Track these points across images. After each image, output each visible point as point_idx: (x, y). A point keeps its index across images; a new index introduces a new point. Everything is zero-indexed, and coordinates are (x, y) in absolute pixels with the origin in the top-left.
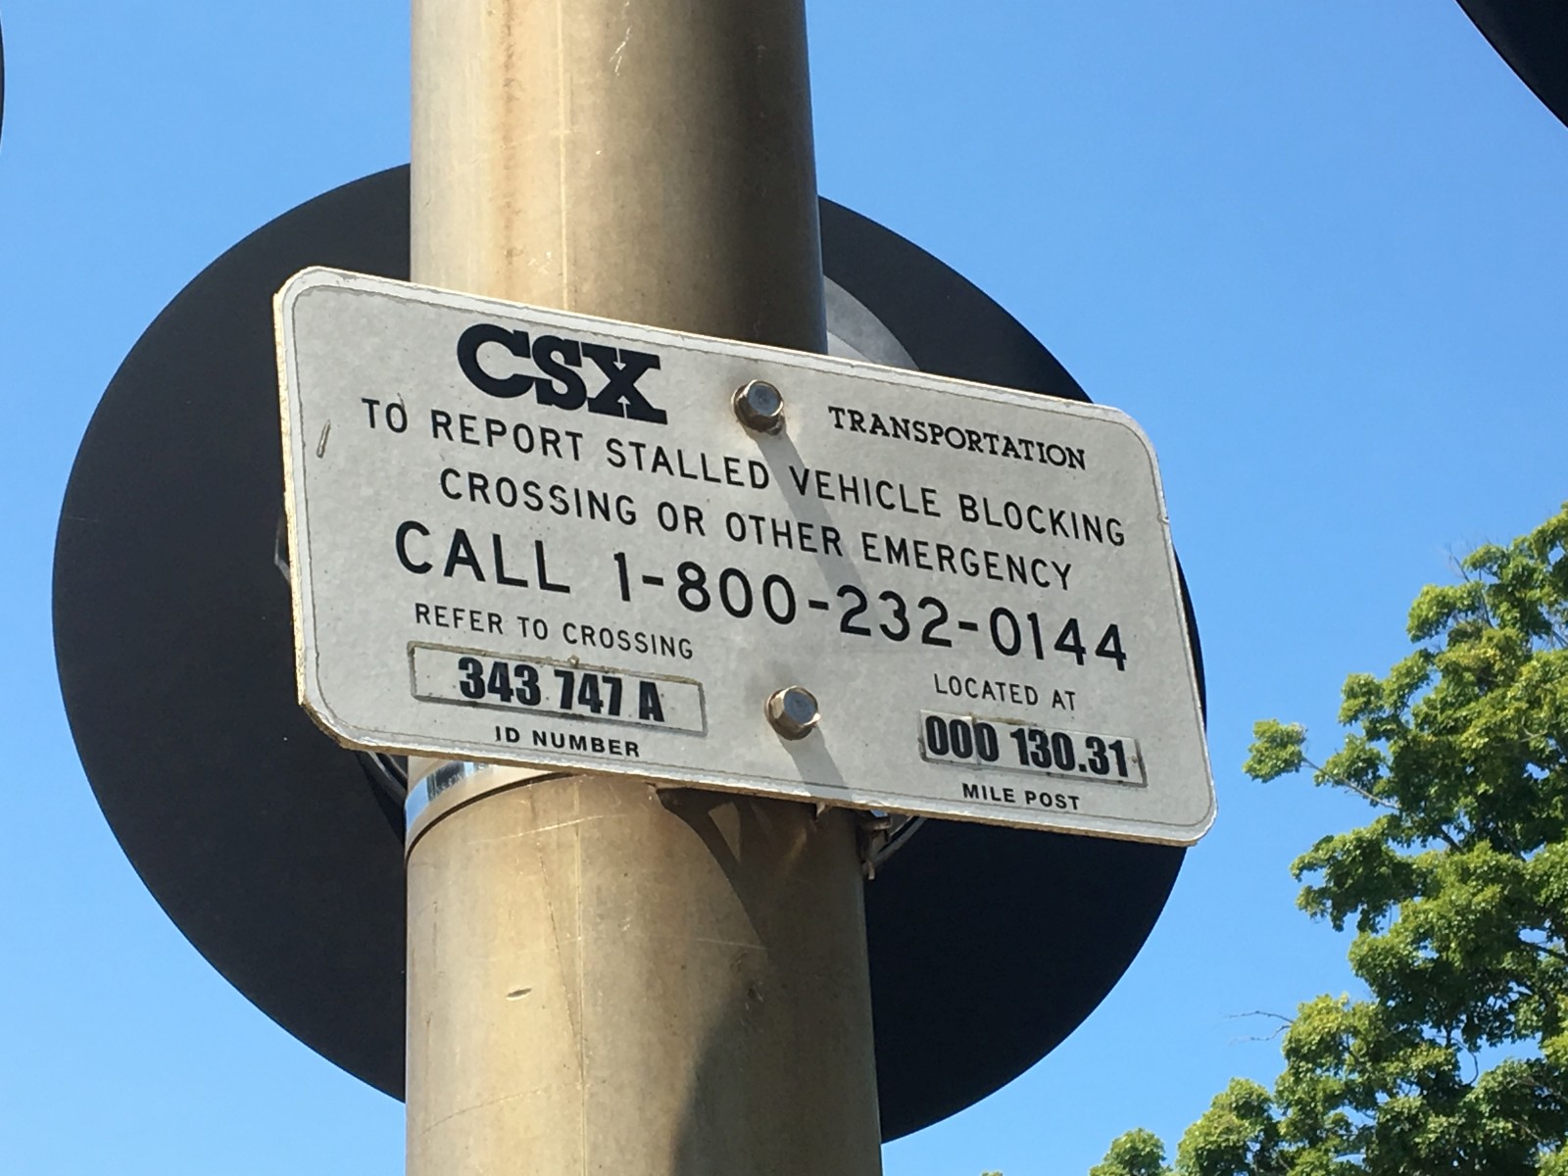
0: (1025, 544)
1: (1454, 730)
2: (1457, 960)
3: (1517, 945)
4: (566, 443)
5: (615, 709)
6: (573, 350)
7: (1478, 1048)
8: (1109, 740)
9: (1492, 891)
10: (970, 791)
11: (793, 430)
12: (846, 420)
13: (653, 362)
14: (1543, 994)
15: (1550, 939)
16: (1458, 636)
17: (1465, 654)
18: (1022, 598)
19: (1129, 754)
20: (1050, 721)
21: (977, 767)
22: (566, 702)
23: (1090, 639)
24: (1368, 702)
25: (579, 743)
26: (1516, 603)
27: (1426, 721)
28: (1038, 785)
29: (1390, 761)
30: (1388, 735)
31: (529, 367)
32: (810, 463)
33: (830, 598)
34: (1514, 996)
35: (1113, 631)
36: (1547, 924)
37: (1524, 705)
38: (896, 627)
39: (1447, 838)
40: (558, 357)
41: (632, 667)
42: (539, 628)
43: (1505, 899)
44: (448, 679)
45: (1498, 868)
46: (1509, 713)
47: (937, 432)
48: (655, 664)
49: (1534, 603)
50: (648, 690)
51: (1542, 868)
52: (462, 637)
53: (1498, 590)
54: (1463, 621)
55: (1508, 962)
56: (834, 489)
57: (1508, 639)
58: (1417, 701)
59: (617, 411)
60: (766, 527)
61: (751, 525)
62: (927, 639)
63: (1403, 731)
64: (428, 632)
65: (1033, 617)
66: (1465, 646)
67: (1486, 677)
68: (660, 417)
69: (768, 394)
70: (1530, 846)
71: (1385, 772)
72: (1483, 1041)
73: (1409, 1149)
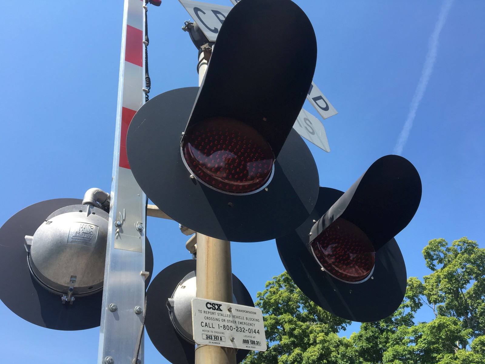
0: (251, 322)
1: (271, 299)
2: (269, 330)
3: (277, 328)
4: (214, 313)
5: (218, 340)
6: (215, 304)
7: (271, 342)
8: (258, 341)
9: (274, 321)
10: (247, 347)
11: (232, 311)
12: (237, 310)
13: (221, 305)
14: (280, 335)
15: (281, 328)
16: (271, 287)
17: (272, 290)
18: (251, 327)
19: (260, 343)
20: (253, 339)
21: (247, 344)
22: (214, 339)
23: (257, 331)
24: (260, 295)
25: (215, 343)
26: (278, 284)
27: (267, 298)
28: (252, 346)
29: (262, 303)
30: (262, 300)
31: (211, 306)
32: (234, 315)
33: (235, 328)
34: (276, 335)
35: (258, 330)
36: (281, 326)
37: (279, 297)
38: (241, 331)
39: (269, 314)
40: (214, 305)
41: (220, 335)
42: (212, 332)
43: (275, 322)
44: (205, 337)
45: (275, 318)
46: (277, 298)
47: (244, 311)
48: (221, 335)
49: (280, 284)
50: (221, 338)
51: (280, 318)
52: (206, 333)
53: (276, 282)
54: (272, 286)
55: (276, 331)
56: (236, 317)
57: (277, 288)
58: (266, 296)
59: (218, 310)
60: (230, 321)
61: (229, 321)
62: (243, 332)
63: (264, 299)
64: (204, 333)
65: (252, 329)
66: (272, 289)
67: (274, 293)
68: (222, 311)
69: (231, 308)
70: (279, 315)
71: (262, 305)
72: (272, 341)
73: (262, 356)
